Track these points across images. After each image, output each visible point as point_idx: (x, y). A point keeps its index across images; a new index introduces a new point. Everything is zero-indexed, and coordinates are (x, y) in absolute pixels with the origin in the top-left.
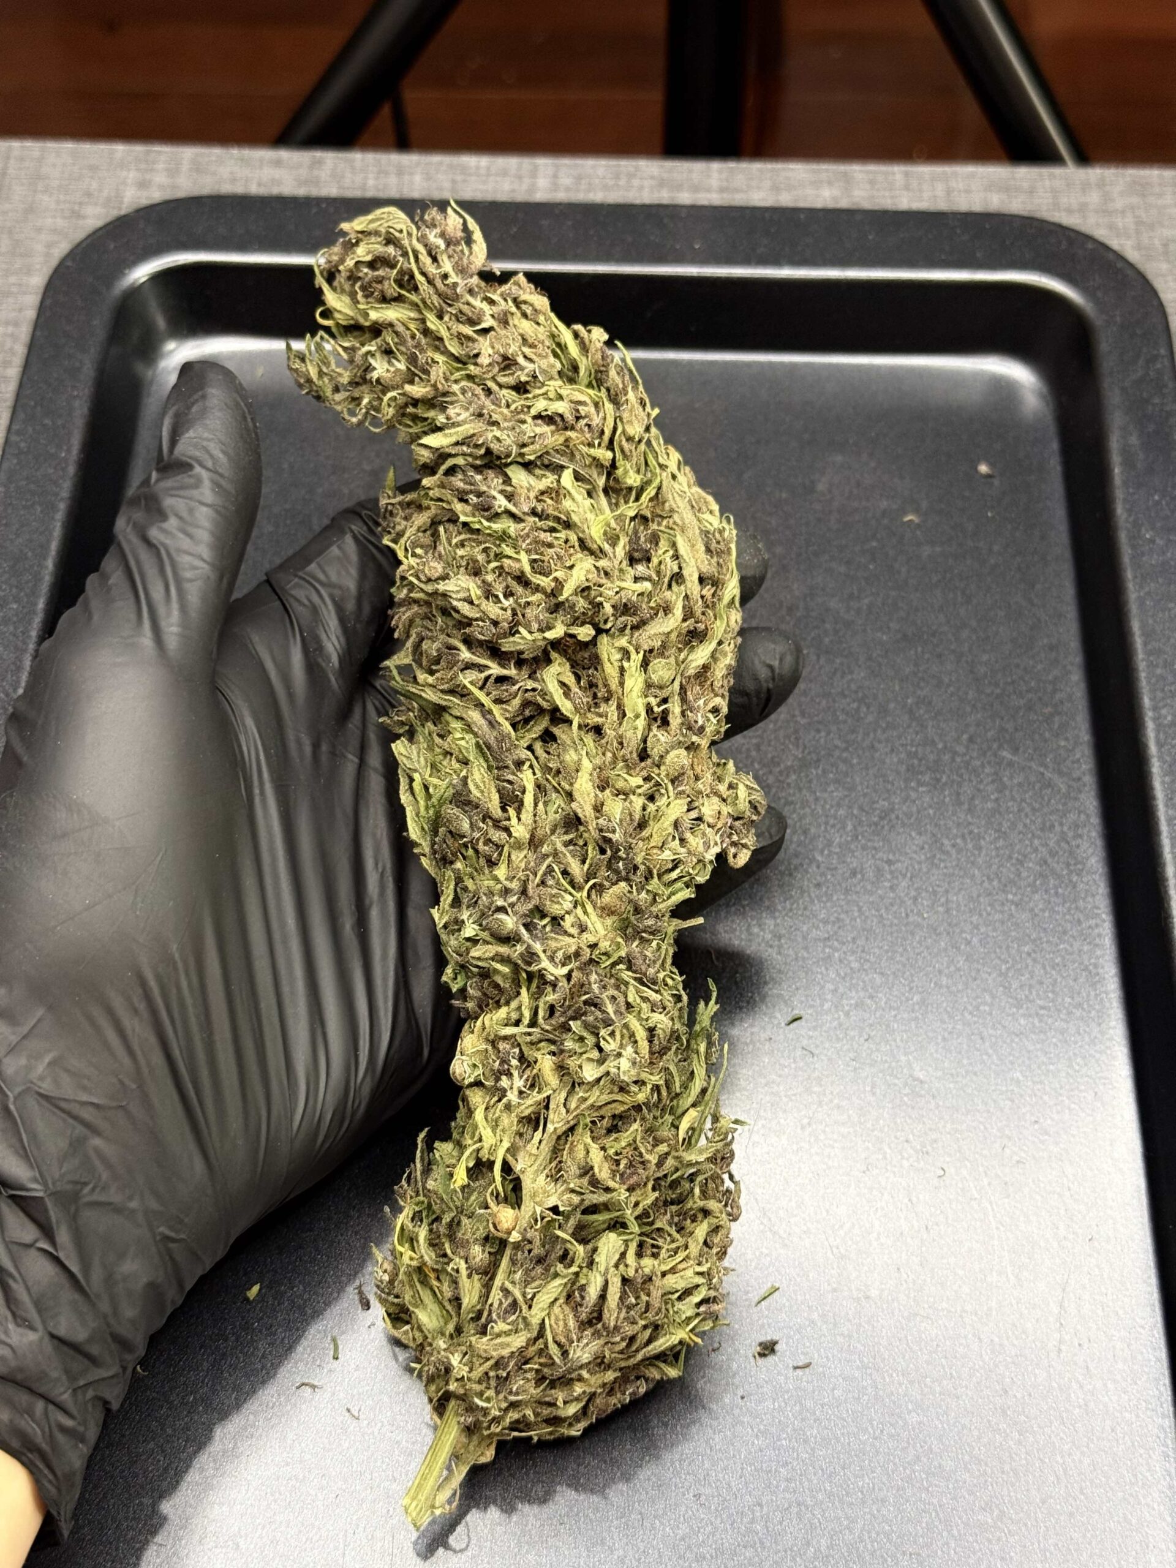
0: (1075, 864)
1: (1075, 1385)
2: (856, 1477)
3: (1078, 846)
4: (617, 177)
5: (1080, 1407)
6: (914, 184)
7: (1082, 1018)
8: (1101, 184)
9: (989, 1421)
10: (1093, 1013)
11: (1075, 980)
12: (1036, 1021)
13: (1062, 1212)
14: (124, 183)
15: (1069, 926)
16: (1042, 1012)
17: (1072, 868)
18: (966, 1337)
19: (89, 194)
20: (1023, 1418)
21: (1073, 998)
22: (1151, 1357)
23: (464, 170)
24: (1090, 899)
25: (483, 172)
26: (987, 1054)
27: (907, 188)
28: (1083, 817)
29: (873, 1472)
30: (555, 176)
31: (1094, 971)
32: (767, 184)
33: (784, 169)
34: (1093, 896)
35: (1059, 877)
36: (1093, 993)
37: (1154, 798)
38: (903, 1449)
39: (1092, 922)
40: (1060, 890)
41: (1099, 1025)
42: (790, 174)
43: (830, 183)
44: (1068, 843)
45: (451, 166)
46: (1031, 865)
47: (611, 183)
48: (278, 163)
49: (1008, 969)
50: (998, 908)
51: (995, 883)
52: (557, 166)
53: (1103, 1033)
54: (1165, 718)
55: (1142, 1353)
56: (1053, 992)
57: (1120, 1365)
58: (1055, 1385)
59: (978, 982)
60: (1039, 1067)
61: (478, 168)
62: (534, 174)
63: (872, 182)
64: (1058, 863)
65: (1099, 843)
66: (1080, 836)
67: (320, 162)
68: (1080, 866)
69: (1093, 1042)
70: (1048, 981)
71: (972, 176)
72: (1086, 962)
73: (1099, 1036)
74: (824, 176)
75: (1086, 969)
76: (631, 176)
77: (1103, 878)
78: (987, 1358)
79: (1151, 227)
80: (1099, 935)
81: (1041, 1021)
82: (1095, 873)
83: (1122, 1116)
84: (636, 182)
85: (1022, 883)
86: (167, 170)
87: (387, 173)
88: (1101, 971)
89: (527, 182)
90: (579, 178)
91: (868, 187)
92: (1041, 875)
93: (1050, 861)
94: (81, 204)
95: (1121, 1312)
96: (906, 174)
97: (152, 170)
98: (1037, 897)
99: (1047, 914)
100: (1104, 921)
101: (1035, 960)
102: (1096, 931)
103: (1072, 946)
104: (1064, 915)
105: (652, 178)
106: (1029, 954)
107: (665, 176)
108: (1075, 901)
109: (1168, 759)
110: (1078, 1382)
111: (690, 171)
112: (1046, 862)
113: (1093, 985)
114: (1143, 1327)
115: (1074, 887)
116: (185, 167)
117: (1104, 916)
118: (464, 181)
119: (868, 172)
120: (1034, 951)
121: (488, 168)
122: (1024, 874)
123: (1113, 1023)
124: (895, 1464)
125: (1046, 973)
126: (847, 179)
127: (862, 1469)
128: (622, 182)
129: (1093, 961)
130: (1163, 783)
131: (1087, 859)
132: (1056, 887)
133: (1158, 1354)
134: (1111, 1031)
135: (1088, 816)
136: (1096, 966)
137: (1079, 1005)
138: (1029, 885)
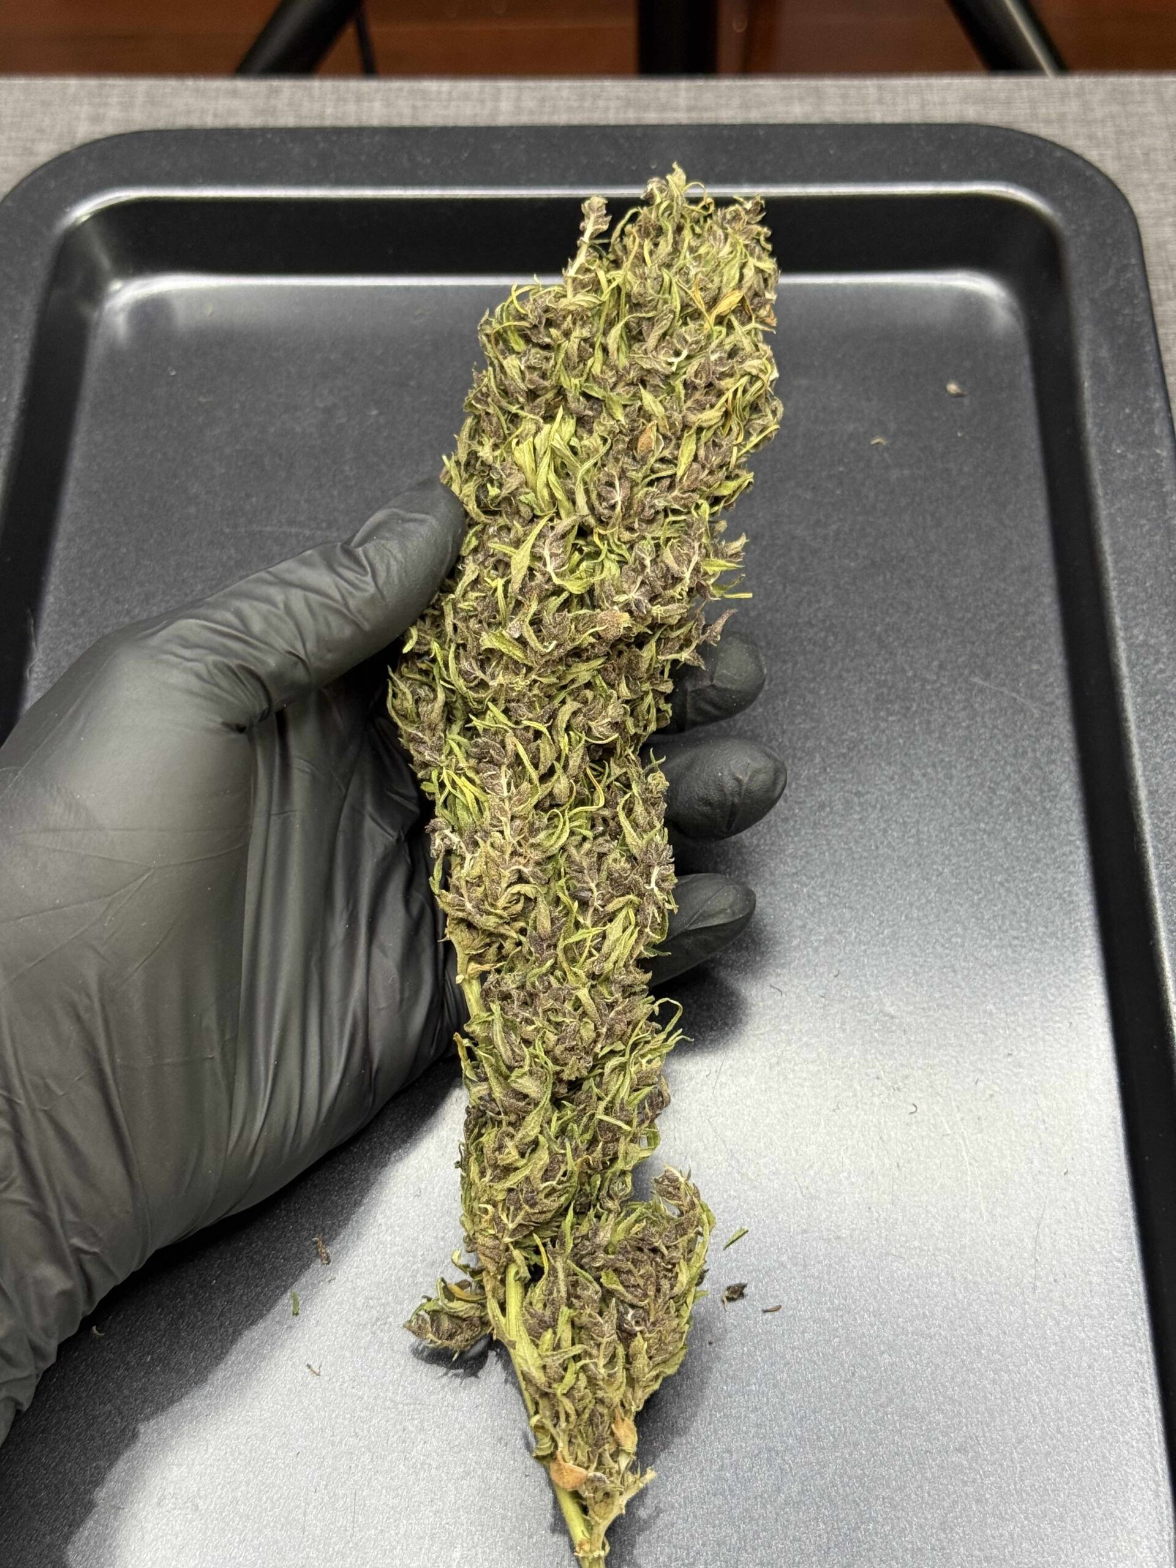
0: (1049, 791)
1: (1051, 1323)
2: (827, 1420)
3: (1051, 772)
4: (582, 97)
5: (1056, 1344)
6: (888, 97)
7: (1056, 947)
8: (1080, 93)
9: (963, 1361)
10: (1068, 942)
11: (1049, 909)
12: (1009, 952)
13: (1037, 1145)
14: (78, 118)
15: (1042, 854)
16: (1016, 942)
17: (1045, 794)
18: (939, 1275)
19: (41, 131)
20: (998, 1357)
21: (1047, 927)
22: (1129, 1291)
23: (425, 95)
24: (1064, 826)
25: (444, 96)
26: (959, 987)
27: (880, 101)
28: (1056, 742)
29: (844, 1415)
30: (518, 99)
31: (1068, 899)
32: (736, 102)
33: (754, 86)
34: (1067, 822)
35: (1033, 804)
36: (1067, 922)
37: (1126, 720)
38: (876, 1391)
39: (1067, 849)
40: (1033, 818)
41: (1074, 953)
42: (758, 90)
43: (801, 99)
44: (1041, 769)
45: (411, 92)
46: (1003, 792)
47: (576, 104)
48: (234, 93)
49: (980, 899)
50: (969, 837)
51: (967, 812)
52: (520, 89)
53: (1077, 962)
54: (1137, 637)
55: (1119, 1287)
56: (1026, 921)
57: (1097, 1301)
58: (1030, 1321)
59: (950, 914)
60: (1012, 998)
61: (439, 93)
62: (496, 98)
63: (844, 97)
64: (1031, 789)
65: (1073, 768)
66: (1054, 762)
67: (277, 91)
68: (1053, 793)
69: (1067, 970)
70: (1021, 911)
71: (948, 87)
72: (1060, 891)
73: (1073, 965)
74: (795, 92)
75: (1060, 897)
76: (596, 97)
77: (1078, 804)
78: (961, 1297)
79: (1133, 135)
80: (1074, 862)
81: (1014, 951)
82: (1069, 799)
83: (1098, 1046)
84: (601, 103)
85: (995, 812)
86: (121, 103)
87: (345, 100)
88: (1075, 898)
89: (489, 105)
90: (543, 100)
91: (839, 101)
92: (1013, 803)
93: (1022, 788)
94: (33, 141)
95: (1097, 1246)
96: (880, 88)
97: (105, 105)
98: (1009, 825)
99: (1020, 842)
100: (1078, 848)
101: (1008, 890)
102: (1071, 858)
103: (1045, 874)
104: (1038, 843)
105: (618, 98)
106: (1001, 884)
107: (632, 95)
108: (1048, 828)
109: (1140, 679)
110: (1054, 1319)
111: (658, 90)
112: (1018, 790)
113: (1068, 913)
114: (1120, 1261)
115: (1048, 814)
116: (140, 99)
117: (1078, 843)
118: (425, 106)
119: (839, 87)
120: (1007, 881)
121: (450, 93)
122: (997, 802)
123: (1088, 952)
124: (866, 1407)
125: (1019, 902)
126: (819, 94)
127: (833, 1413)
128: (587, 104)
129: (1067, 889)
130: (1135, 704)
131: (1061, 785)
132: (1029, 815)
133: (1135, 1287)
134: (1086, 960)
135: (1062, 741)
136: (1070, 893)
137: (1053, 934)
138: (1001, 814)
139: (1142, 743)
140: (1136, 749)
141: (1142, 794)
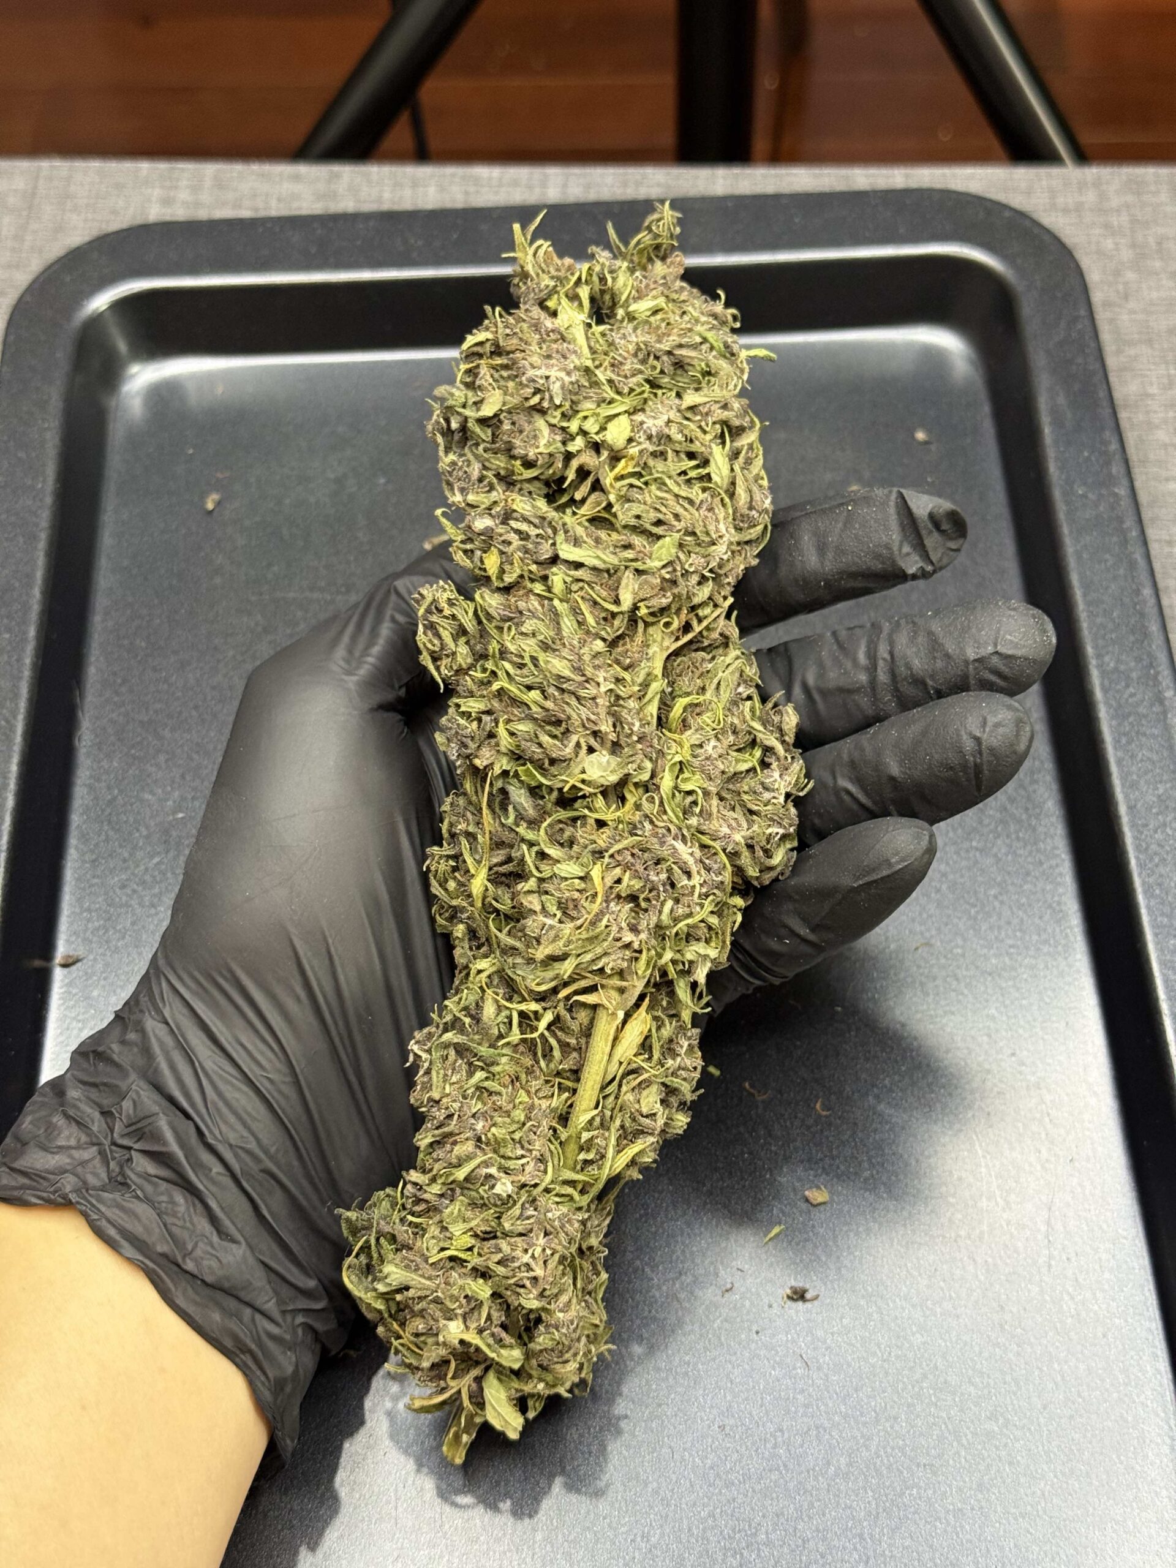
0: (1034, 808)
1: (1066, 1298)
2: (869, 1397)
3: (1035, 791)
5: (1072, 1317)
7: (1049, 953)
8: (1097, 183)
9: (988, 1336)
10: (1060, 948)
11: (1041, 918)
12: (1007, 959)
13: (1043, 1136)
15: (1031, 867)
16: (1012, 950)
17: (1030, 812)
18: (961, 1260)
20: (1019, 1330)
21: (1039, 935)
22: (1135, 1264)
24: (1049, 840)
26: (962, 994)
28: (1037, 763)
29: (884, 1392)
31: (1058, 908)
34: (1052, 837)
35: (1019, 821)
36: (1058, 930)
37: (1103, 741)
38: (911, 1369)
39: (1053, 862)
40: (1021, 835)
41: (1066, 958)
44: (1025, 789)
46: (991, 812)
49: (977, 912)
50: (963, 854)
51: (960, 831)
53: (1070, 966)
54: (1108, 665)
55: (1126, 1262)
56: (1020, 930)
57: (1107, 1275)
58: (1048, 1298)
59: (950, 927)
60: (1012, 1003)
64: (1017, 808)
65: (1055, 787)
66: (1036, 782)
68: (1038, 810)
69: (1061, 974)
70: (1015, 921)
72: (1049, 900)
73: (1066, 969)
75: (1050, 906)
77: (1060, 820)
78: (982, 1278)
80: (1061, 874)
81: (1011, 959)
82: (1052, 815)
83: (1093, 1042)
85: (985, 830)
88: (1064, 908)
92: (1001, 821)
93: (1009, 807)
95: (1105, 1226)
98: (999, 842)
99: (1010, 857)
100: (1063, 860)
101: (1002, 903)
102: (1057, 871)
103: (1035, 885)
104: (1026, 857)
106: (995, 897)
108: (1035, 843)
109: (1114, 703)
110: (1069, 1294)
112: (1005, 809)
113: (1058, 922)
114: (1125, 1238)
115: (1034, 830)
117: (1063, 856)
120: (1001, 894)
122: (986, 821)
123: (1079, 956)
124: (904, 1383)
125: (1013, 913)
127: (873, 1390)
129: (1056, 899)
130: (1111, 726)
131: (1044, 803)
132: (1017, 832)
133: (1141, 1261)
134: (1078, 964)
135: (1042, 762)
136: (1059, 903)
137: (1046, 942)
138: (991, 831)
139: (1119, 762)
140: (1114, 769)
141: (1123, 810)
